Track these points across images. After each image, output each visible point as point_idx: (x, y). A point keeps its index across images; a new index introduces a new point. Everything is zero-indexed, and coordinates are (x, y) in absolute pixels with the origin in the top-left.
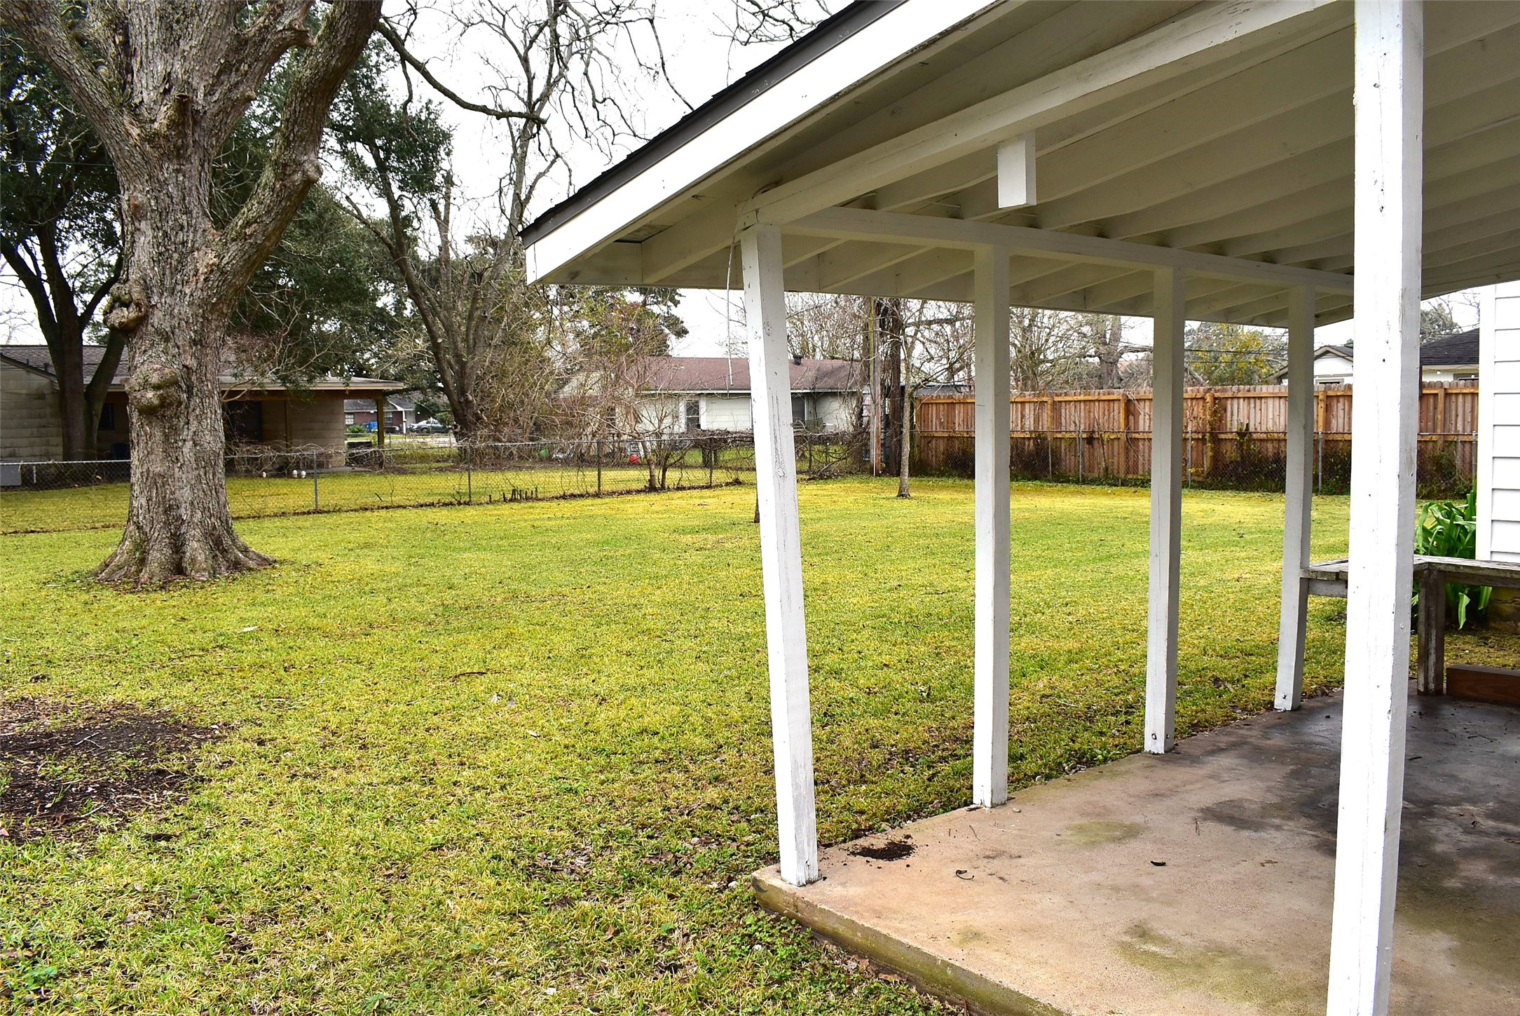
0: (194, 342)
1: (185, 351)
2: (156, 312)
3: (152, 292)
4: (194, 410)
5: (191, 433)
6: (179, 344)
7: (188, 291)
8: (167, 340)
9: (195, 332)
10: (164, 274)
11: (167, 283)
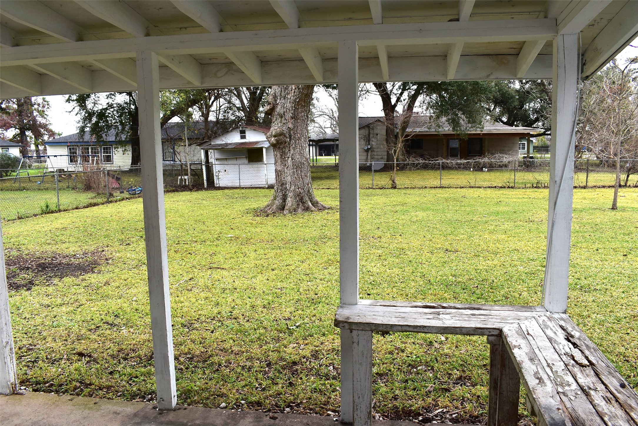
0: (292, 118)
1: (289, 121)
2: (278, 106)
3: (277, 98)
4: (292, 145)
5: (291, 155)
6: (287, 118)
7: (289, 97)
8: (282, 117)
9: (292, 113)
10: (282, 91)
11: (283, 94)
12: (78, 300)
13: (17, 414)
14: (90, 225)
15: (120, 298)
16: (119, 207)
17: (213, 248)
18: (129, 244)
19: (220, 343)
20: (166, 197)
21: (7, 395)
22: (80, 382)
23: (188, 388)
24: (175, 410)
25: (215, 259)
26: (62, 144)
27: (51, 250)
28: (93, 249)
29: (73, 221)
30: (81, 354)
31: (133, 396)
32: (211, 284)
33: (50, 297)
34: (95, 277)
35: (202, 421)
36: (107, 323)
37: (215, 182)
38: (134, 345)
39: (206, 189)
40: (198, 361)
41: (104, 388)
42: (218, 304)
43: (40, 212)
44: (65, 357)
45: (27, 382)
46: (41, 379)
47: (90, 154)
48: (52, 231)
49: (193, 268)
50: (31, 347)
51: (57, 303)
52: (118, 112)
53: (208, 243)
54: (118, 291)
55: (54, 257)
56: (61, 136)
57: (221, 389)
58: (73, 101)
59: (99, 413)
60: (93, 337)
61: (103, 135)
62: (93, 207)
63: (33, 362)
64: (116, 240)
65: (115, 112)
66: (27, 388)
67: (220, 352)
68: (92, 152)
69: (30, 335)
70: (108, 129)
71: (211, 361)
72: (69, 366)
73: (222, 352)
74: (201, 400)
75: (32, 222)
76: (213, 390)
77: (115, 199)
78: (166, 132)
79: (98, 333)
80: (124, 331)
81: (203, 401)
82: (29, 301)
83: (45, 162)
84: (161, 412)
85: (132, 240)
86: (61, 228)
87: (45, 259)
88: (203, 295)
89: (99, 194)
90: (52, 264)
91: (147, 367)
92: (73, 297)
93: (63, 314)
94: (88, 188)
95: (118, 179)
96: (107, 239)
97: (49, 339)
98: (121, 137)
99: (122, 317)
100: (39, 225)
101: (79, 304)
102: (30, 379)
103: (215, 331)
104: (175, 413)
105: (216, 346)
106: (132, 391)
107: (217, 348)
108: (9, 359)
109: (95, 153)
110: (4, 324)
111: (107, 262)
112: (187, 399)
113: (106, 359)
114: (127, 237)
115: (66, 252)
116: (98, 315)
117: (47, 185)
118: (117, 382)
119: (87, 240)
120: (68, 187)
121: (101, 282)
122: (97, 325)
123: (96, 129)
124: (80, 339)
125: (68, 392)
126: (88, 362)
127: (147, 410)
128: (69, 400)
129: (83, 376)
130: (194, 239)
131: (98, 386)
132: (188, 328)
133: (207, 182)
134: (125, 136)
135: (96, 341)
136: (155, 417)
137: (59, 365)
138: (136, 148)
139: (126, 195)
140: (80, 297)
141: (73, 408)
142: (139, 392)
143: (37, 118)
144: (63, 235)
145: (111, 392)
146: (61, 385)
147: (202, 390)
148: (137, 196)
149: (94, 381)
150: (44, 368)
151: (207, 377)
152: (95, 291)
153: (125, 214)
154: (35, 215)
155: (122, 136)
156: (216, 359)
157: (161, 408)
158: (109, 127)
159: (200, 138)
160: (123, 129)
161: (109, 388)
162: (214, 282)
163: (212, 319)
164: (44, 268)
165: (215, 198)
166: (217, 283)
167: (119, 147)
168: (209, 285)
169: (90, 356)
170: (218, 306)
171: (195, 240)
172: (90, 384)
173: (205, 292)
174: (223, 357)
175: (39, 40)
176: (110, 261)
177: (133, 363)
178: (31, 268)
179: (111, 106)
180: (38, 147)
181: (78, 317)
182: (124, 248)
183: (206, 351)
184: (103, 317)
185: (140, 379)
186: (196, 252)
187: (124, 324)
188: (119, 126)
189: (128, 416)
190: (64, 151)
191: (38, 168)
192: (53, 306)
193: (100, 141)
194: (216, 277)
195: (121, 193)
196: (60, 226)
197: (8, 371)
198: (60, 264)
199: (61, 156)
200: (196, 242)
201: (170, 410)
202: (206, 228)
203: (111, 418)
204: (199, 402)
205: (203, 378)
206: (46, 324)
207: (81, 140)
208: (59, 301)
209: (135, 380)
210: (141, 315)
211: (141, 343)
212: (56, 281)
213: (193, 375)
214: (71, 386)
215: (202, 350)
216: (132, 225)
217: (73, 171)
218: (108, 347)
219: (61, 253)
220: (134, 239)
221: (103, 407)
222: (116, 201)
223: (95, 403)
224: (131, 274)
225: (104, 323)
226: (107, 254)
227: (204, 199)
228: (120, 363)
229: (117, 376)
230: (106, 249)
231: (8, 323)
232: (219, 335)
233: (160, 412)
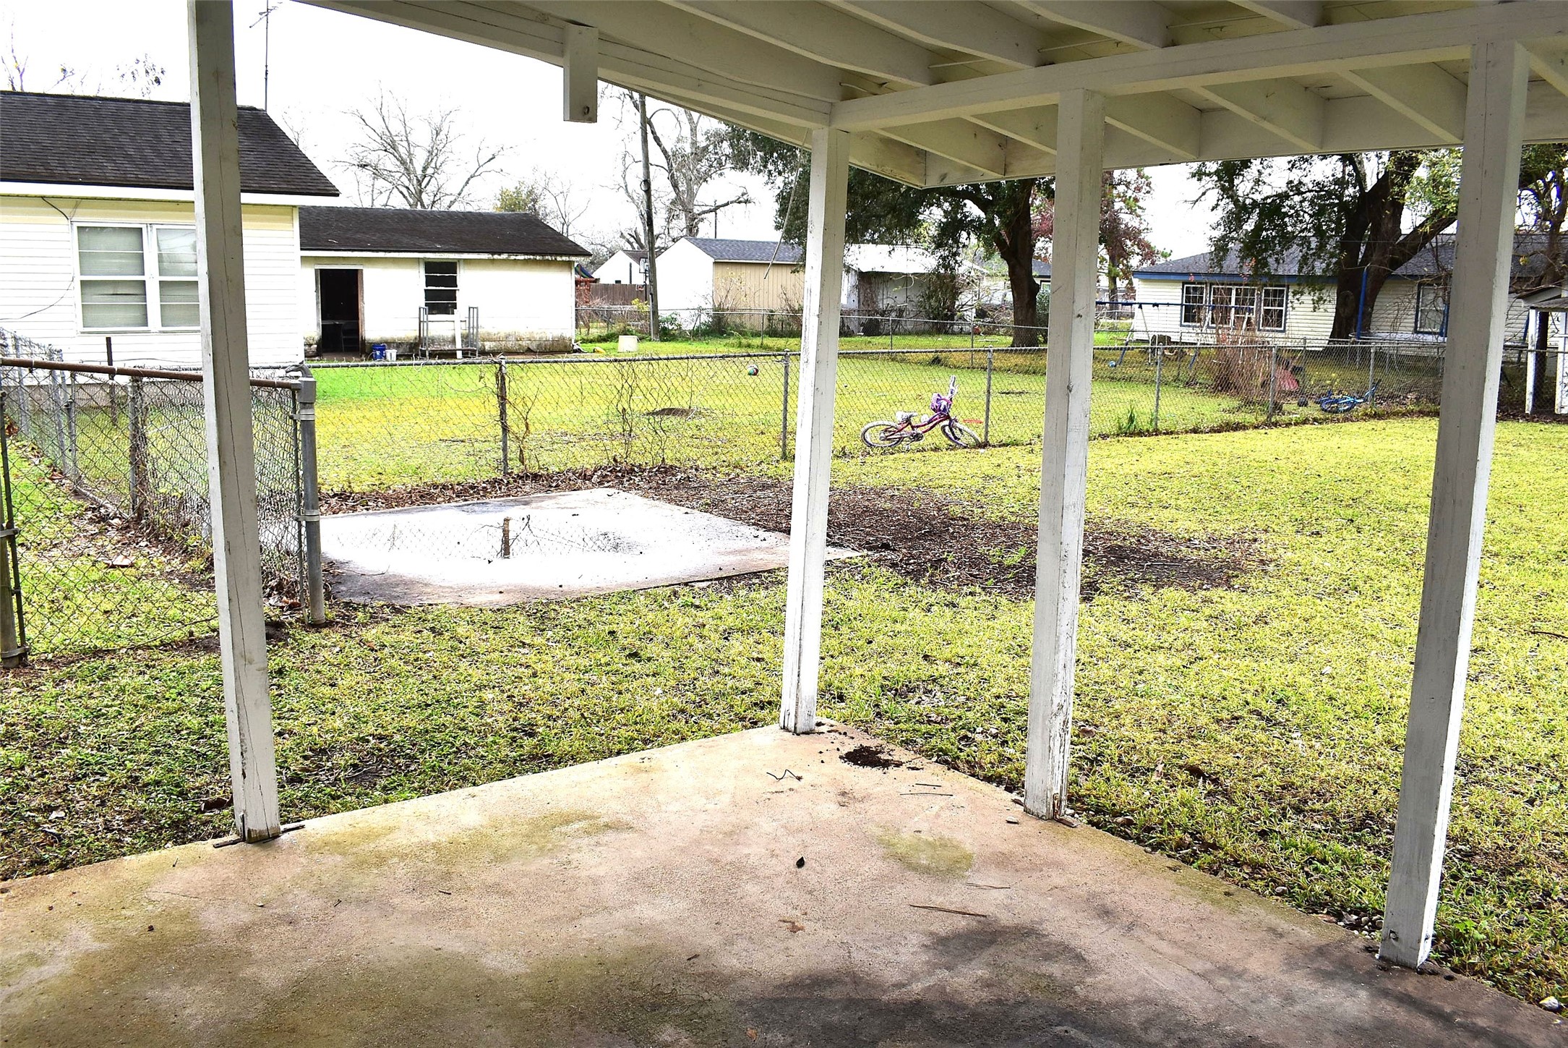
12: (1192, 644)
13: (1058, 865)
14: (1225, 475)
15: (1292, 662)
16: (1295, 438)
17: (1544, 581)
18: (1318, 533)
19: (1551, 837)
20: (1418, 426)
21: (1041, 818)
22: (1191, 834)
23: (1457, 926)
24: (1421, 972)
25: (1550, 609)
26: (1172, 277)
27: (1136, 519)
28: (1232, 532)
29: (1187, 460)
30: (1195, 772)
31: (1314, 905)
32: (1535, 674)
33: (1132, 625)
34: (1234, 600)
35: (1492, 1024)
36: (1259, 714)
37: (1557, 401)
38: (1321, 783)
39: (1529, 419)
40: (1486, 868)
41: (1246, 863)
42: (1551, 732)
43: (1115, 430)
44: (1160, 768)
45: (1078, 801)
46: (1108, 804)
47: (1233, 304)
48: (1139, 478)
49: (1485, 623)
50: (1088, 728)
51: (1146, 643)
52: (1312, 203)
53: (1531, 563)
54: (1287, 644)
55: (1143, 537)
56: (1168, 259)
57: (1547, 958)
58: (1209, 175)
59: (1235, 918)
60: (1225, 738)
61: (1269, 260)
62: (1232, 433)
63: (1092, 762)
64: (1286, 519)
65: (1306, 204)
66: (1076, 815)
67: (1550, 860)
68: (1237, 300)
69: (1087, 700)
70: (1285, 245)
71: (1521, 878)
72: (1166, 791)
73: (1555, 863)
74: (1489, 969)
75: (1097, 451)
76: (1525, 953)
77: (1285, 418)
78: (1436, 257)
79: (1236, 732)
80: (1299, 743)
81: (1495, 973)
82: (1087, 625)
83: (1132, 316)
84: (1387, 965)
85: (1325, 523)
86: (1159, 472)
87: (1124, 539)
88: (1510, 699)
89: (1248, 403)
90: (1138, 551)
91: (1350, 844)
92: (1181, 635)
93: (1158, 669)
94: (1223, 385)
95: (1296, 370)
96: (1264, 513)
97: (1128, 720)
98: (1313, 268)
99: (1294, 708)
100: (1112, 460)
101: (1195, 656)
102: (1084, 796)
103: (1538, 802)
104: (1420, 978)
105: (1540, 841)
106: (1311, 891)
107: (1542, 848)
108: (1058, 744)
109: (1244, 302)
110: (1061, 667)
111: (1265, 567)
112: (1450, 953)
113: (1253, 798)
114: (1315, 515)
115: (1171, 530)
116: (1238, 691)
117: (1130, 371)
118: (1277, 859)
119: (1218, 508)
120: (1176, 379)
121: (1248, 613)
122: (1236, 715)
123: (1254, 246)
124: (1194, 737)
125: (1164, 850)
126: (1209, 794)
127: (1351, 949)
128: (1170, 868)
129: (1197, 823)
130: (1491, 548)
131: (1232, 856)
132: (1465, 776)
133: (1534, 400)
134: (1324, 265)
135: (1231, 751)
136: (1370, 974)
137: (1146, 783)
138: (1347, 296)
139: (1313, 410)
140: (1198, 640)
141: (1176, 887)
142: (1328, 898)
143: (1121, 216)
144: (1164, 489)
145: (1261, 879)
146: (1149, 829)
147: (1495, 944)
148: (1340, 416)
149: (1223, 842)
150: (1113, 781)
151: (1509, 916)
152: (1232, 633)
153: (1311, 458)
154: (1104, 437)
155: (1317, 264)
156: (1538, 876)
157: (1385, 955)
158: (1287, 240)
159: (1530, 278)
160: (1321, 247)
161: (1256, 867)
162: (1543, 672)
163: (1530, 768)
164: (1121, 559)
165: (1555, 444)
166: (1553, 677)
167: (1306, 290)
168: (1529, 676)
169: (1215, 781)
170: (1551, 737)
171: (1495, 549)
172: (1215, 846)
173: (1517, 692)
174: (1559, 875)
175: (1222, 28)
176: (1271, 568)
177: (1318, 826)
178: (1094, 554)
179: (1297, 188)
180: (1115, 283)
181: (1192, 685)
182: (1305, 542)
183: (1512, 848)
184: (1249, 697)
185: (1332, 868)
186: (1496, 583)
187: (1298, 725)
188: (1311, 239)
189: (1301, 948)
190: (1174, 293)
191: (1113, 329)
192: (1137, 647)
193: (1261, 274)
194: (1550, 658)
195: (1300, 405)
196: (1159, 469)
197: (1053, 767)
198: (1155, 555)
199: (1168, 304)
200: (1496, 555)
201: (1410, 968)
202: (1526, 524)
203: (1262, 940)
204: (1481, 972)
205: (1497, 916)
206: (1121, 685)
207: (1217, 270)
208: (1151, 640)
209: (1321, 867)
210: (1340, 713)
211: (1338, 782)
212: (1146, 591)
213: (1470, 898)
214: (1171, 837)
215: (1501, 843)
216: (1327, 487)
217: (1192, 344)
218: (1260, 770)
219: (1158, 529)
220: (1332, 524)
221: (1244, 908)
222: (1288, 425)
223: (1227, 894)
224: (1320, 608)
225: (1251, 712)
226: (1265, 549)
227: (1521, 445)
228: (1284, 816)
229: (1276, 844)
230: (1263, 537)
231: (1068, 666)
232: (1551, 816)
233: (1384, 964)
